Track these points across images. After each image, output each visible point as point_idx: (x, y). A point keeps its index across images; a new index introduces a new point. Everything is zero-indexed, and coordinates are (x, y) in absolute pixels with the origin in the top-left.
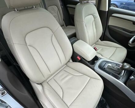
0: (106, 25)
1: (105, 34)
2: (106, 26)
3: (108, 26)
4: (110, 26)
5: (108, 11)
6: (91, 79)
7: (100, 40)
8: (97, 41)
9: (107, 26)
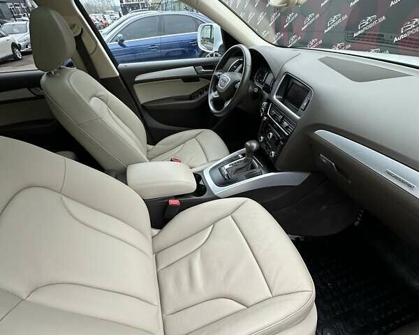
0: (138, 107)
1: (149, 125)
2: (138, 109)
3: (142, 105)
4: (147, 105)
5: (120, 75)
6: (234, 214)
7: (151, 147)
8: (148, 151)
9: (140, 107)
